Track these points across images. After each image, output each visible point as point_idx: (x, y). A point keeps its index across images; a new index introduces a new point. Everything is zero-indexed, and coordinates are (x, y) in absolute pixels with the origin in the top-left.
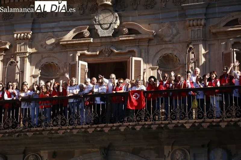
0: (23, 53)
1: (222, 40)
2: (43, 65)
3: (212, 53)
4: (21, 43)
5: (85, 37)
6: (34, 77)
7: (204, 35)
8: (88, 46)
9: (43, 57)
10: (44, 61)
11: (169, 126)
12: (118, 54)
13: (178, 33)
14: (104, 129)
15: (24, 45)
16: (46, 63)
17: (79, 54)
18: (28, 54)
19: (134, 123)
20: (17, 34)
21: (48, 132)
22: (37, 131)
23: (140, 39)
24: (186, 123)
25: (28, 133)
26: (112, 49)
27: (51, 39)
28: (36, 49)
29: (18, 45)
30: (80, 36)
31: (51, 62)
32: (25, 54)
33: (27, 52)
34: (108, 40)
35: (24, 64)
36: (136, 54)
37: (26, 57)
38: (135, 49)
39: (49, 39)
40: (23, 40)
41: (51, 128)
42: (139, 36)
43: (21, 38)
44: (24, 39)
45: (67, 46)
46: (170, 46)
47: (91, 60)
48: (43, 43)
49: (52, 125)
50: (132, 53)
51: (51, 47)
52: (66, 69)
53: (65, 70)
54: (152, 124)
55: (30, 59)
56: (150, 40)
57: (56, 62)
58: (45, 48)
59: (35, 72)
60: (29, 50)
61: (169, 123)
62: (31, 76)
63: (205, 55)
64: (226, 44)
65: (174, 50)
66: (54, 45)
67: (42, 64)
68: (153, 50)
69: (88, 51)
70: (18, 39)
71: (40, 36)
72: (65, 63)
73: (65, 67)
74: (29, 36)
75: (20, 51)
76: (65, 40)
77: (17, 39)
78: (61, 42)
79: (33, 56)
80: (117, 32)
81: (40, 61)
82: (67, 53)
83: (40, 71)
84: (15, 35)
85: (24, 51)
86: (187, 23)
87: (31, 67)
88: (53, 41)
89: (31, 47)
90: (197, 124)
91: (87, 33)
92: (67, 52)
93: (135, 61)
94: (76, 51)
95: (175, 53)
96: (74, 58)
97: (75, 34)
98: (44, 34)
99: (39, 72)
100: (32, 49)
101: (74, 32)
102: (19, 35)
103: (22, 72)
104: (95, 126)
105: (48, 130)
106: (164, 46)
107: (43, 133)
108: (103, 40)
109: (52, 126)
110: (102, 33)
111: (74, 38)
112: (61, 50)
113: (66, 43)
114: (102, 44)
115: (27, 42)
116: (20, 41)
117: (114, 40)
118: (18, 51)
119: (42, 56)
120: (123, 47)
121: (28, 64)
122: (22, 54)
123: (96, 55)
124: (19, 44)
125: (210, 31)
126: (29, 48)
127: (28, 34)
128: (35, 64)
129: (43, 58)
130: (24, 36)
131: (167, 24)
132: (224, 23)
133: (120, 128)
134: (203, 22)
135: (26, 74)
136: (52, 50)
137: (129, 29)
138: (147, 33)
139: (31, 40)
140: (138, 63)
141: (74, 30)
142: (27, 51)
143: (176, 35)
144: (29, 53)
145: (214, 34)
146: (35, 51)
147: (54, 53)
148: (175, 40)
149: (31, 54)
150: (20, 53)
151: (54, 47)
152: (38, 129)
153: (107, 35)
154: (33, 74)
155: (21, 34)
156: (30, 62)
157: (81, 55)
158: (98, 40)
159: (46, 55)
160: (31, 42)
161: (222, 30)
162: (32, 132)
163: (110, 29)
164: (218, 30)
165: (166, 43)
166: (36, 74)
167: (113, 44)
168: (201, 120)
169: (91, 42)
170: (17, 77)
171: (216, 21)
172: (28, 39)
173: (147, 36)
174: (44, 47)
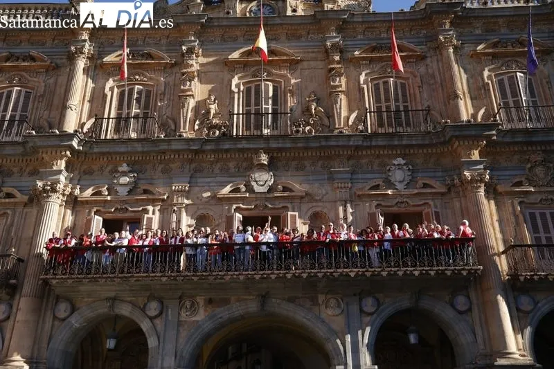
0: (181, 204)
1: (366, 202)
3: (357, 213)
4: (178, 195)
5: (240, 192)
6: (190, 226)
7: (351, 196)
8: (243, 200)
10: (199, 213)
11: (334, 274)
12: (271, 208)
13: (327, 193)
14: (271, 276)
15: (181, 196)
16: (201, 214)
17: (234, 207)
18: (184, 205)
19: (300, 271)
20: (176, 187)
21: (213, 277)
22: (203, 275)
23: (292, 196)
24: (350, 272)
25: (193, 278)
26: (266, 203)
27: (207, 192)
28: (192, 201)
29: (175, 197)
30: (236, 190)
31: (207, 214)
34: (263, 196)
35: (180, 214)
36: (290, 209)
37: (183, 207)
38: (289, 205)
39: (205, 193)
40: (180, 192)
42: (293, 194)
43: (179, 190)
44: (182, 191)
45: (222, 199)
46: (320, 204)
47: (246, 213)
48: (199, 195)
50: (286, 208)
51: (207, 200)
52: (222, 220)
53: (220, 221)
54: (318, 272)
55: (186, 210)
56: (302, 197)
57: (211, 213)
58: (201, 200)
59: (191, 222)
60: (186, 201)
61: (334, 272)
62: (186, 226)
63: (352, 214)
64: (370, 205)
65: (324, 208)
66: (210, 198)
67: (197, 215)
68: (304, 207)
69: (243, 204)
70: (176, 191)
71: (196, 189)
72: (220, 215)
73: (220, 218)
74: (187, 188)
75: (178, 201)
76: (222, 193)
78: (218, 195)
79: (189, 206)
80: (271, 190)
81: (196, 212)
82: (223, 206)
83: (195, 221)
84: (174, 187)
85: (181, 201)
86: (336, 185)
87: (187, 217)
88: (208, 194)
89: (187, 199)
90: (360, 273)
91: (243, 188)
92: (223, 204)
93: (291, 215)
94: (232, 205)
95: (325, 211)
96: (229, 210)
97: (231, 189)
98: (201, 187)
100: (189, 201)
101: (231, 187)
103: (179, 222)
104: (261, 272)
105: (214, 275)
106: (314, 204)
107: (209, 277)
108: (259, 196)
110: (257, 189)
111: (230, 192)
112: (216, 203)
113: (223, 196)
114: (257, 199)
115: (184, 194)
116: (178, 192)
117: (268, 196)
118: (175, 202)
119: (198, 208)
120: (277, 203)
121: (184, 214)
122: (179, 204)
123: (251, 209)
124: (176, 195)
125: (355, 193)
127: (185, 187)
128: (191, 215)
130: (181, 188)
131: (317, 185)
132: (369, 187)
133: (287, 275)
134: (350, 185)
135: (183, 223)
136: (207, 202)
137: (283, 187)
138: (301, 191)
140: (294, 217)
141: (230, 185)
142: (184, 202)
143: (325, 195)
144: (186, 203)
145: (359, 196)
147: (210, 205)
148: (324, 199)
149: (187, 205)
150: (177, 204)
151: (209, 200)
152: (204, 274)
153: (263, 191)
154: (189, 223)
155: (178, 187)
156: (186, 212)
157: (237, 207)
158: (253, 196)
159: (202, 207)
161: (367, 193)
162: (198, 276)
163: (266, 185)
164: (364, 193)
165: (316, 201)
166: (192, 224)
167: (267, 199)
168: (364, 270)
169: (246, 197)
170: (174, 225)
171: (360, 186)
172: (184, 191)
173: (300, 194)
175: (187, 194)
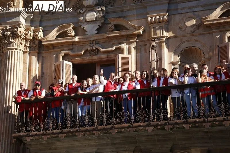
0: (160, 38)
2: (183, 50)
4: (156, 27)
6: (173, 64)
9: (183, 41)
10: (184, 46)
15: (160, 29)
16: (186, 48)
17: (228, 34)
18: (165, 39)
20: (152, 18)
21: (210, 124)
22: (196, 122)
25: (184, 126)
27: (191, 20)
28: (173, 33)
29: (153, 30)
30: (229, 13)
31: (193, 47)
32: (162, 39)
33: (164, 37)
35: (161, 50)
37: (163, 42)
39: (189, 21)
40: (158, 23)
41: (213, 118)
43: (156, 22)
44: (160, 22)
45: (212, 27)
48: (182, 25)
49: (213, 115)
51: (192, 29)
52: (213, 53)
53: (211, 54)
55: (167, 44)
57: (198, 46)
58: (185, 30)
59: (174, 59)
60: (166, 34)
62: (169, 64)
66: (196, 27)
67: (181, 50)
70: (153, 23)
71: (178, 18)
72: (211, 46)
73: (210, 51)
74: (166, 18)
75: (156, 35)
76: (211, 19)
77: (151, 23)
78: (205, 22)
79: (170, 40)
81: (179, 46)
82: (213, 35)
83: (180, 57)
84: (150, 19)
85: (160, 35)
87: (169, 53)
88: (193, 22)
89: (168, 31)
92: (213, 33)
94: (224, 32)
96: (222, 39)
97: (222, 12)
98: (183, 15)
99: (179, 59)
100: (169, 33)
101: (221, 9)
102: (154, 18)
103: (160, 60)
105: (210, 122)
107: (204, 124)
109: (214, 117)
111: (221, 17)
112: (204, 32)
113: (212, 22)
115: (163, 25)
116: (155, 24)
118: (153, 36)
119: (181, 40)
121: (165, 50)
122: (158, 38)
124: (154, 28)
126: (166, 32)
127: (163, 16)
128: (174, 50)
129: (182, 43)
130: (159, 19)
135: (164, 61)
136: (193, 32)
139: (167, 23)
141: (221, 7)
142: (163, 35)
144: (166, 37)
146: (173, 35)
147: (196, 35)
149: (168, 38)
150: (156, 38)
151: (195, 29)
152: (197, 120)
154: (172, 61)
155: (155, 17)
156: (168, 48)
159: (186, 39)
160: (167, 26)
162: (190, 123)
166: (175, 61)
170: (154, 64)
172: (163, 22)
174: (183, 29)
175: (166, 25)
